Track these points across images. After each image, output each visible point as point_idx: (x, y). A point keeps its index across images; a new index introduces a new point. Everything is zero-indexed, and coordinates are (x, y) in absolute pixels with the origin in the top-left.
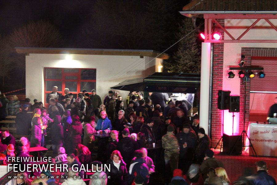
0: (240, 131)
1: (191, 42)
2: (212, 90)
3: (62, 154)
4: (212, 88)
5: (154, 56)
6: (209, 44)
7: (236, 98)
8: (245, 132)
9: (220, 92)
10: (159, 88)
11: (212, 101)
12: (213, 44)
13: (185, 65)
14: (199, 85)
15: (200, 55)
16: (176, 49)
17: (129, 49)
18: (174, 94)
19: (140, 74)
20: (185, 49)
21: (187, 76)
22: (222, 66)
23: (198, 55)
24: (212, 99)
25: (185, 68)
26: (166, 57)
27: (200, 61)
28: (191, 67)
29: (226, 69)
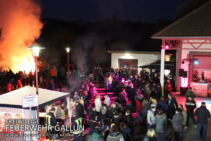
0: (188, 85)
4: (177, 68)
6: (164, 50)
7: (186, 72)
22: (181, 59)
24: (177, 72)
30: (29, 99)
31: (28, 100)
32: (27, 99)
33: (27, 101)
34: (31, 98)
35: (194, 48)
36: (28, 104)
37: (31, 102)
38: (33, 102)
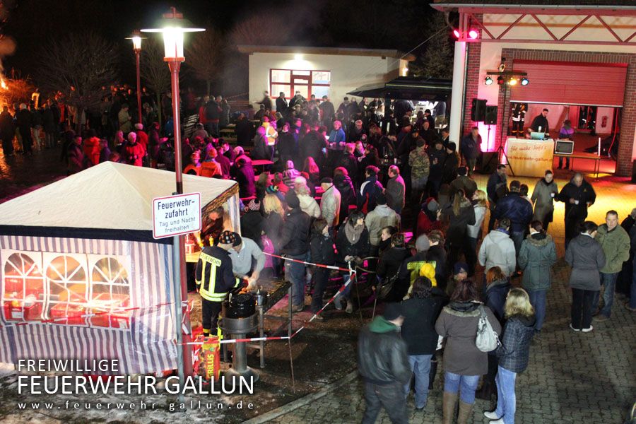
0: (496, 146)
1: (443, 40)
2: (465, 99)
3: (290, 169)
4: (466, 96)
5: (399, 57)
6: (464, 43)
7: (493, 108)
8: (501, 148)
9: (475, 100)
10: (404, 95)
11: (464, 111)
12: (468, 44)
13: (434, 68)
14: (450, 92)
15: (453, 56)
16: (424, 49)
17: (369, 48)
18: (420, 102)
19: (382, 78)
20: (435, 49)
21: (436, 81)
22: (478, 70)
23: (451, 56)
24: (465, 109)
25: (434, 71)
26: (413, 58)
27: (453, 63)
28: (441, 71)
29: (482, 74)
30: (173, 208)
31: (170, 210)
32: (166, 210)
33: (168, 216)
34: (179, 204)
35: (553, 39)
36: (170, 227)
37: (180, 218)
38: (185, 217)
